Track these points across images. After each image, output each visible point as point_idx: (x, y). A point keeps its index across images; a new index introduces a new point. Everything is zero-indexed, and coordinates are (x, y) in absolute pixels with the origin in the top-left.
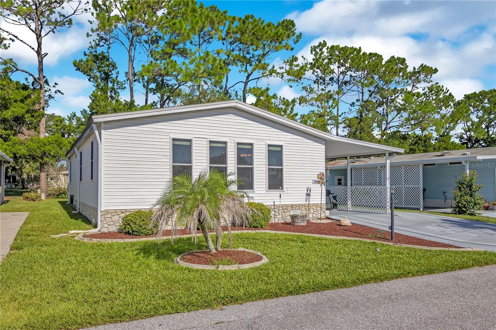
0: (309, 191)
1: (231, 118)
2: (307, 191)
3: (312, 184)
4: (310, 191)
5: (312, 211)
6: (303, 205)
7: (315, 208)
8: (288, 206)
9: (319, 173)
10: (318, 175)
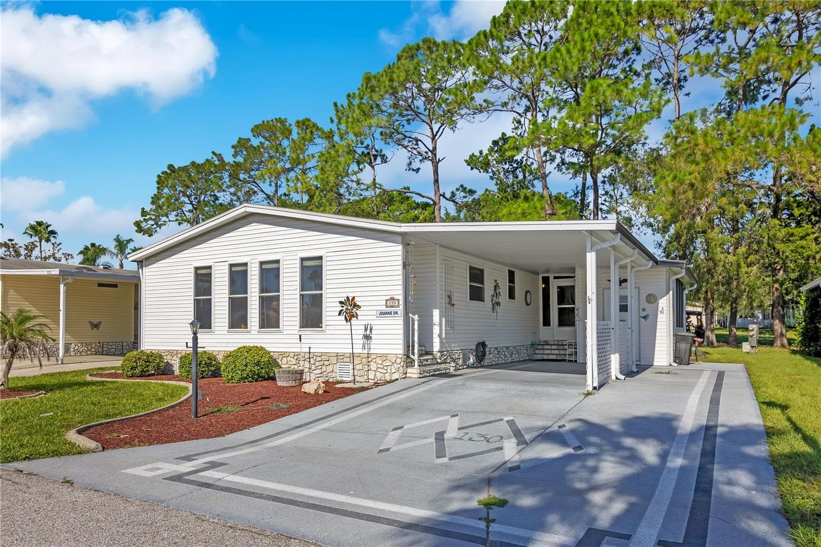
0: (368, 331)
1: (254, 228)
2: (366, 330)
3: (374, 317)
4: (371, 331)
5: (373, 366)
6: (358, 355)
7: (380, 362)
8: (331, 355)
9: (388, 298)
10: (387, 300)
